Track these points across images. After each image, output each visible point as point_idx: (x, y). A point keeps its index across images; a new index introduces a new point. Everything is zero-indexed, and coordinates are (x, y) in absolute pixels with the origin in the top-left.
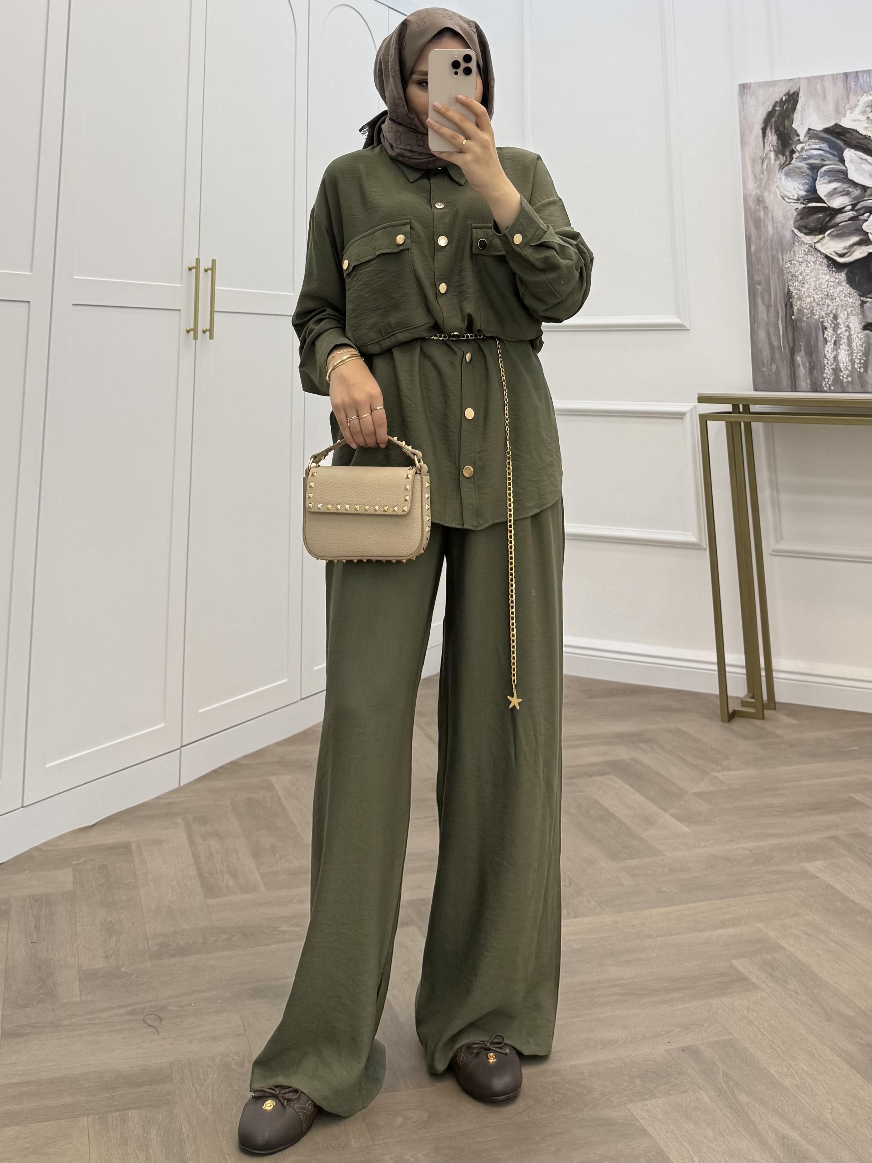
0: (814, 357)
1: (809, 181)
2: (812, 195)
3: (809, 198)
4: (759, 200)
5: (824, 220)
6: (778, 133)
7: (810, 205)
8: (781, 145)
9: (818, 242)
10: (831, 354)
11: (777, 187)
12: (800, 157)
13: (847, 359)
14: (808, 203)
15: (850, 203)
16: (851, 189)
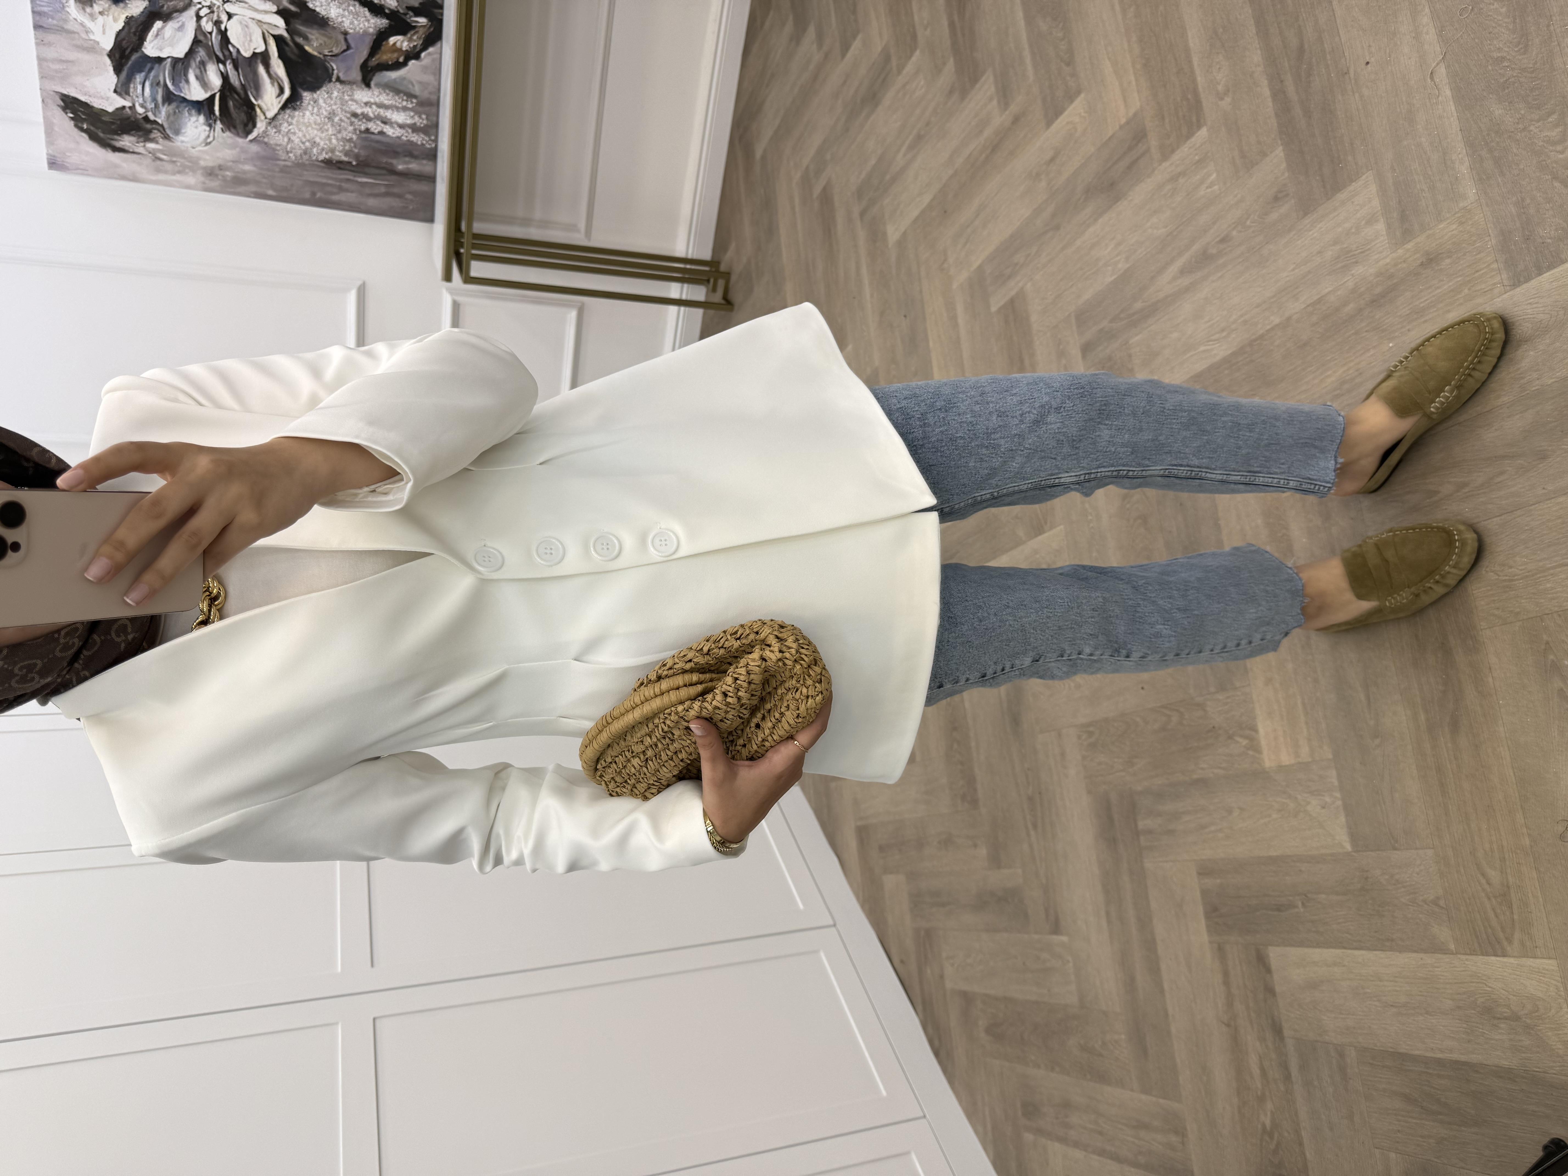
0: (399, 150)
1: (186, 107)
2: (204, 107)
3: (207, 112)
4: (210, 173)
5: (236, 100)
6: (119, 133)
7: (217, 113)
8: (138, 132)
9: (264, 114)
10: (396, 130)
11: (192, 147)
12: (153, 112)
13: (403, 114)
14: (214, 114)
15: (216, 65)
16: (198, 59)
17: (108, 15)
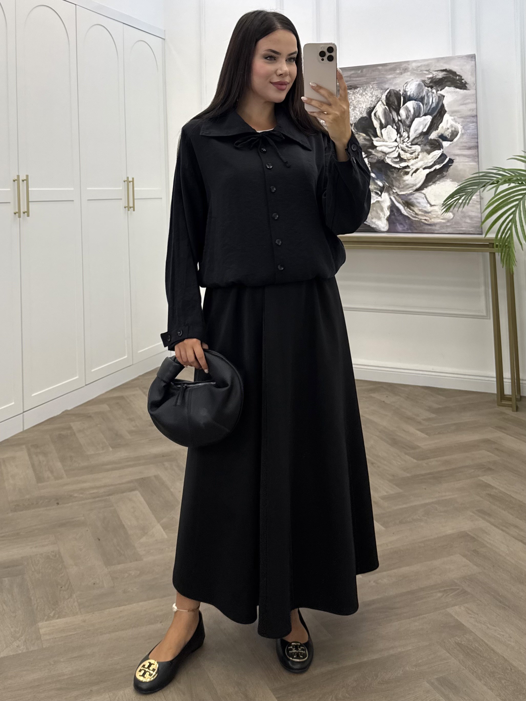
1: (415, 97)
2: (408, 99)
3: (406, 97)
4: (406, 70)
5: (394, 105)
6: (443, 79)
7: (402, 98)
8: (436, 81)
9: (382, 102)
11: (413, 80)
12: (429, 92)
15: (402, 119)
16: (409, 119)
17: (445, 128)
